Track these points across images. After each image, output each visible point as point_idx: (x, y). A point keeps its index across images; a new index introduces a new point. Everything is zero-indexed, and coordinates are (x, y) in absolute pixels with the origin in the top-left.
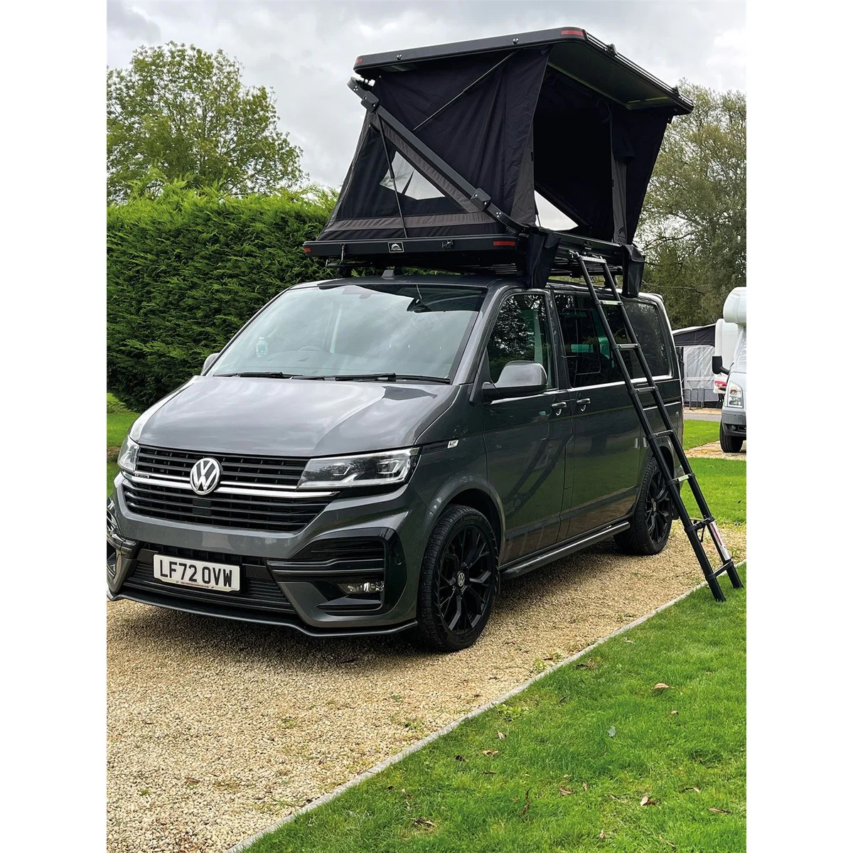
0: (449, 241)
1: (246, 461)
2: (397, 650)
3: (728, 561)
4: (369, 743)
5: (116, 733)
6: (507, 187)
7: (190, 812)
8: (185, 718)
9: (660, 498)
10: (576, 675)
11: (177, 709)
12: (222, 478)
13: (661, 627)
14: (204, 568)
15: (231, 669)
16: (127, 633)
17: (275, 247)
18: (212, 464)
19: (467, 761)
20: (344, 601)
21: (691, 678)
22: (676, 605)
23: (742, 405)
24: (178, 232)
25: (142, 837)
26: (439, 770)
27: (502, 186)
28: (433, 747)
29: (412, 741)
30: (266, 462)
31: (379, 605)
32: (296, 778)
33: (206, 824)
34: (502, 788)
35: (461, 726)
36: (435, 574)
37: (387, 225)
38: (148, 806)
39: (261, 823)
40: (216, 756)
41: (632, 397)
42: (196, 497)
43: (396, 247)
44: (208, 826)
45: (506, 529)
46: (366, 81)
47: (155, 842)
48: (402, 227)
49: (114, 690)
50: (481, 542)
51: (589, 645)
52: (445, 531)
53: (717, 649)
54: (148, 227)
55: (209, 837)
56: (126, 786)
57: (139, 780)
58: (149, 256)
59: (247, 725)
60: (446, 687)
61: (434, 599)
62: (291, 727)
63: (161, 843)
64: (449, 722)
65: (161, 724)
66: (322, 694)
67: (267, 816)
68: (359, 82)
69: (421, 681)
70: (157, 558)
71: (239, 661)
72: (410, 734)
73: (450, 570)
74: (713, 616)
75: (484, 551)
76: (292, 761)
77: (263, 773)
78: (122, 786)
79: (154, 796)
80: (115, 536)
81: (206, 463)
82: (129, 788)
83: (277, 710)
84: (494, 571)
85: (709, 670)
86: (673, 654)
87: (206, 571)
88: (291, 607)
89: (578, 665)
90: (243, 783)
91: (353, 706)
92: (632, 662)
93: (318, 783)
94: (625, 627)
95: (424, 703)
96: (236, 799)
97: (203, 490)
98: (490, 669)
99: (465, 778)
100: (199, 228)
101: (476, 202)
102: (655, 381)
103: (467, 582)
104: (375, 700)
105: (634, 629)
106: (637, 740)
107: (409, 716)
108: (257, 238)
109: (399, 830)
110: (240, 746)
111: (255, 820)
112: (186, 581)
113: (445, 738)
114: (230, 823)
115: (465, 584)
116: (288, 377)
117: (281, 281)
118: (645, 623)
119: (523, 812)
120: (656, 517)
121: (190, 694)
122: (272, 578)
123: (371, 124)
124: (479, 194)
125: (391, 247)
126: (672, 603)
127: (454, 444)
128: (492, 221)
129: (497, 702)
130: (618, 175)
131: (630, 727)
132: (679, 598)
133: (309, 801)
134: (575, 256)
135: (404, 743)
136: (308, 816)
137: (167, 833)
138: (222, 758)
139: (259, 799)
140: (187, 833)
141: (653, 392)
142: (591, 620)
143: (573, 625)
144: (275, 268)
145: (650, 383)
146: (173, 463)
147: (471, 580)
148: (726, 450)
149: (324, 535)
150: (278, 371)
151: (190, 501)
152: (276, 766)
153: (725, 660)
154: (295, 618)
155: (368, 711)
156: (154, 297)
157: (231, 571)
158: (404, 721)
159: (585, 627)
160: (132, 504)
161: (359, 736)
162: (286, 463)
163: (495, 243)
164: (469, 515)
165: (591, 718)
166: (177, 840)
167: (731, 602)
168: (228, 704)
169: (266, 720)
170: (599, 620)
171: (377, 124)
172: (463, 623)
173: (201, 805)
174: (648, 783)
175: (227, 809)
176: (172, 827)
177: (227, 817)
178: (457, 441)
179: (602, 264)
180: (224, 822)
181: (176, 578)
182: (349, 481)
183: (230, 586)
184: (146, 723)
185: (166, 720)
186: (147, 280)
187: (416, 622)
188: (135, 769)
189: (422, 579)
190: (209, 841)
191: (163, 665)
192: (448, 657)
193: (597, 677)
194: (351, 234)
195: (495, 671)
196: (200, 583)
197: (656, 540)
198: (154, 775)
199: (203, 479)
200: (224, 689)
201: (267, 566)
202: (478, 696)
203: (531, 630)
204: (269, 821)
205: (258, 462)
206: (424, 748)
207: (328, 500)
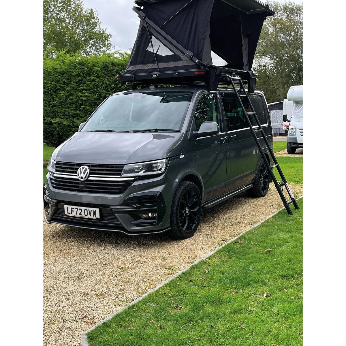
0: (177, 73)
1: (99, 166)
2: (163, 239)
3: (293, 198)
4: (155, 276)
5: (55, 276)
6: (200, 49)
7: (87, 306)
8: (81, 269)
9: (265, 174)
10: (235, 246)
11: (78, 266)
12: (90, 173)
13: (267, 226)
14: (85, 210)
15: (98, 249)
16: (55, 237)
17: (103, 77)
18: (86, 168)
19: (194, 282)
20: (141, 221)
21: (281, 246)
22: (273, 217)
23: (296, 134)
24: (64, 72)
25: (69, 316)
26: (183, 286)
27: (198, 48)
28: (180, 277)
29: (172, 275)
30: (108, 167)
31: (155, 222)
32: (127, 291)
33: (93, 311)
34: (209, 292)
35: (191, 269)
36: (177, 209)
37: (151, 67)
38: (70, 304)
39: (115, 309)
40: (95, 284)
41: (253, 134)
42: (80, 182)
43: (155, 76)
44: (94, 311)
45: (204, 189)
46: (140, 7)
47: (74, 318)
48: (157, 67)
49: (52, 259)
50: (194, 195)
51: (239, 234)
52: (180, 191)
53: (290, 234)
54: (51, 71)
55: (95, 315)
56: (60, 297)
57: (65, 294)
58: (52, 83)
59: (106, 271)
60: (183, 253)
61: (177, 219)
62: (123, 271)
63: (77, 318)
64: (186, 267)
65: (72, 272)
66: (135, 258)
67: (117, 307)
68: (137, 8)
69: (173, 251)
70: (66, 206)
71: (101, 246)
72: (171, 272)
73: (183, 207)
74: (288, 221)
75: (196, 199)
76: (125, 285)
77: (114, 290)
78: (59, 297)
79: (72, 300)
80: (48, 198)
81: (83, 168)
82: (62, 298)
83: (117, 265)
84: (200, 207)
85: (288, 242)
86: (273, 237)
87: (86, 211)
88: (120, 224)
89: (235, 243)
90: (106, 294)
91: (147, 262)
92: (257, 240)
93: (136, 293)
94: (253, 227)
95: (175, 260)
96: (104, 301)
97: (83, 179)
98: (200, 245)
99: (194, 289)
100: (72, 70)
101: (187, 56)
102: (262, 127)
103: (189, 211)
104: (156, 259)
105: (256, 227)
106: (261, 271)
107: (170, 265)
108: (96, 73)
109: (169, 310)
110: (104, 279)
111: (113, 308)
112: (78, 215)
113: (185, 273)
114: (103, 310)
115: (189, 212)
116: (114, 132)
117: (107, 91)
118: (261, 225)
119: (217, 301)
120: (263, 182)
121: (82, 259)
122: (113, 213)
123: (143, 25)
124: (188, 53)
125: (153, 76)
126: (271, 216)
127: (182, 156)
128: (194, 64)
129: (204, 258)
130: (245, 42)
131: (257, 266)
132: (274, 214)
133: (133, 300)
134: (228, 77)
135: (169, 276)
136: (133, 306)
137: (78, 315)
138: (97, 285)
139: (114, 300)
140: (86, 314)
141: (262, 131)
142: (239, 224)
143: (232, 227)
144: (104, 86)
145: (260, 128)
146: (70, 168)
147: (191, 210)
148: (289, 153)
149: (132, 195)
150: (110, 129)
151: (78, 183)
152: (119, 287)
153: (294, 238)
154: (123, 228)
155: (153, 264)
156: (55, 100)
157: (96, 211)
158: (168, 267)
159: (237, 227)
160: (54, 185)
161: (151, 274)
162: (116, 167)
164: (189, 184)
165: (242, 263)
166: (83, 317)
167: (295, 215)
168: (98, 263)
169: (113, 269)
170: (242, 224)
171: (145, 25)
172: (189, 228)
173: (91, 303)
174: (266, 288)
175: (101, 304)
176: (80, 312)
177: (101, 307)
178: (184, 155)
179: (239, 80)
180: (100, 310)
181: (74, 214)
182: (141, 173)
183: (96, 216)
184: (66, 272)
185: (74, 271)
186: (52, 92)
187: (170, 228)
188: (63, 290)
189: (172, 211)
190: (95, 317)
191: (70, 249)
192: (183, 241)
193: (243, 247)
194: (137, 71)
195: (202, 246)
196: (83, 216)
197: (263, 191)
198: (71, 292)
199: (82, 174)
200: (96, 257)
201: (110, 208)
202: (196, 256)
203: (216, 229)
204: (118, 308)
205: (104, 167)
206: (177, 278)
207: (133, 181)
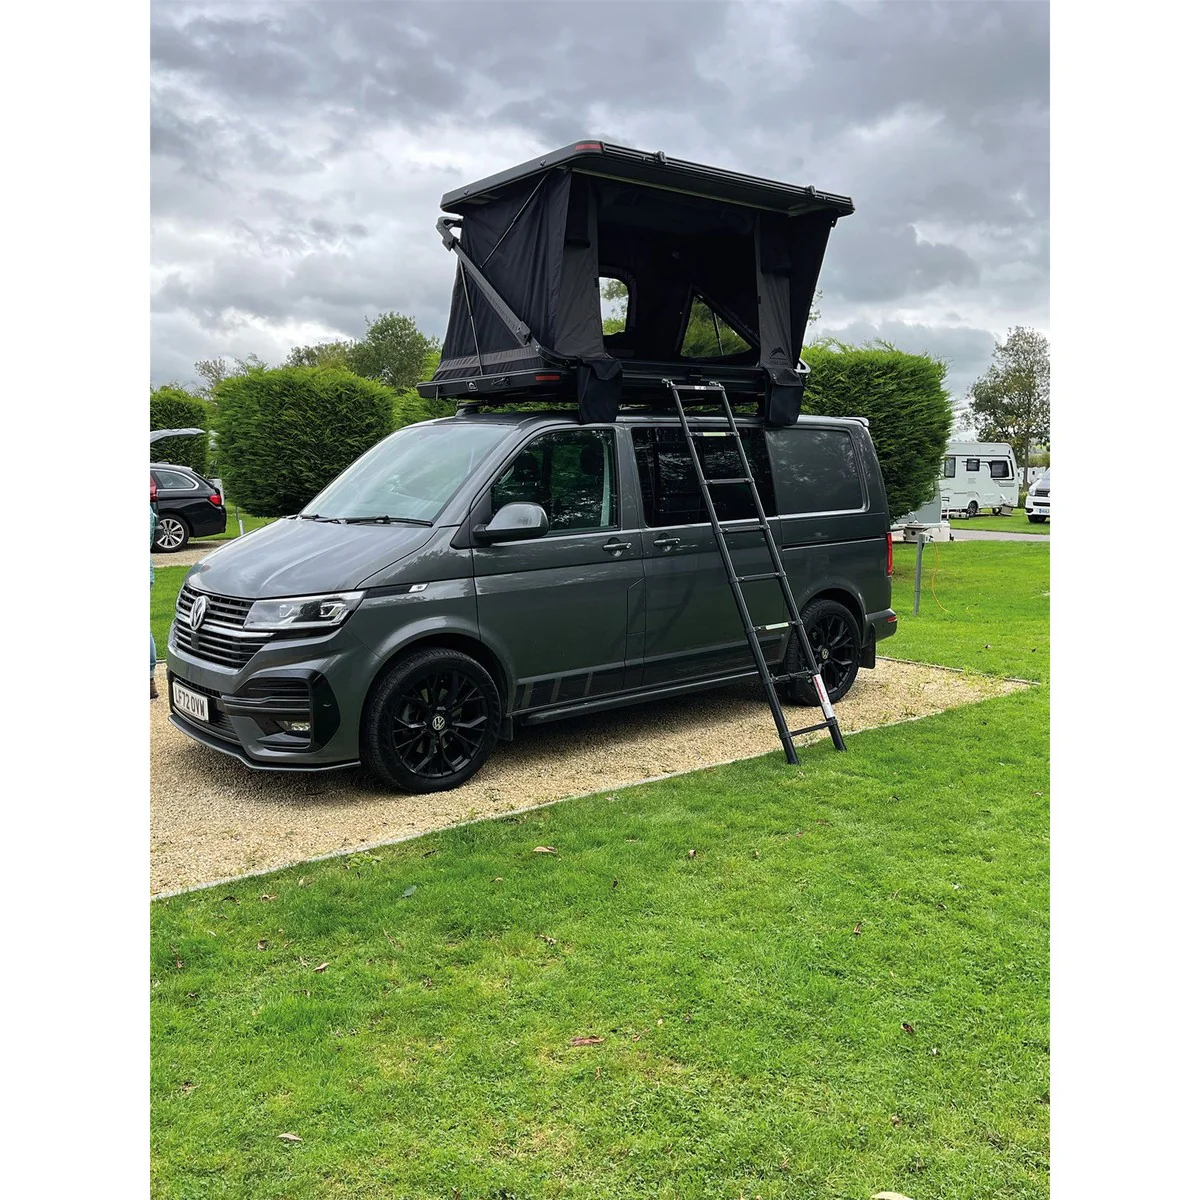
0: (504, 378)
1: (222, 600)
3: (831, 719)
14: (191, 698)
18: (202, 602)
20: (281, 737)
22: (735, 762)
30: (232, 602)
31: (309, 744)
42: (190, 631)
43: (472, 385)
48: (479, 364)
70: (174, 686)
75: (476, 695)
81: (199, 601)
84: (497, 717)
87: (193, 701)
88: (239, 739)
97: (194, 625)
101: (520, 336)
103: (447, 726)
105: (637, 786)
112: (185, 708)
118: (662, 780)
124: (521, 329)
125: (468, 386)
127: (418, 588)
130: (773, 290)
134: (666, 385)
147: (455, 724)
151: (190, 635)
157: (202, 701)
162: (240, 604)
163: (538, 378)
172: (439, 767)
178: (425, 585)
179: (720, 392)
181: (182, 705)
182: (288, 624)
183: (204, 715)
187: (360, 762)
196: (191, 711)
201: (221, 699)
205: (228, 602)
207: (266, 640)
